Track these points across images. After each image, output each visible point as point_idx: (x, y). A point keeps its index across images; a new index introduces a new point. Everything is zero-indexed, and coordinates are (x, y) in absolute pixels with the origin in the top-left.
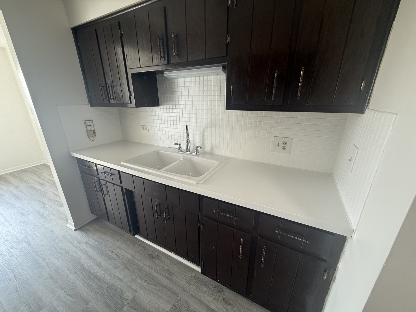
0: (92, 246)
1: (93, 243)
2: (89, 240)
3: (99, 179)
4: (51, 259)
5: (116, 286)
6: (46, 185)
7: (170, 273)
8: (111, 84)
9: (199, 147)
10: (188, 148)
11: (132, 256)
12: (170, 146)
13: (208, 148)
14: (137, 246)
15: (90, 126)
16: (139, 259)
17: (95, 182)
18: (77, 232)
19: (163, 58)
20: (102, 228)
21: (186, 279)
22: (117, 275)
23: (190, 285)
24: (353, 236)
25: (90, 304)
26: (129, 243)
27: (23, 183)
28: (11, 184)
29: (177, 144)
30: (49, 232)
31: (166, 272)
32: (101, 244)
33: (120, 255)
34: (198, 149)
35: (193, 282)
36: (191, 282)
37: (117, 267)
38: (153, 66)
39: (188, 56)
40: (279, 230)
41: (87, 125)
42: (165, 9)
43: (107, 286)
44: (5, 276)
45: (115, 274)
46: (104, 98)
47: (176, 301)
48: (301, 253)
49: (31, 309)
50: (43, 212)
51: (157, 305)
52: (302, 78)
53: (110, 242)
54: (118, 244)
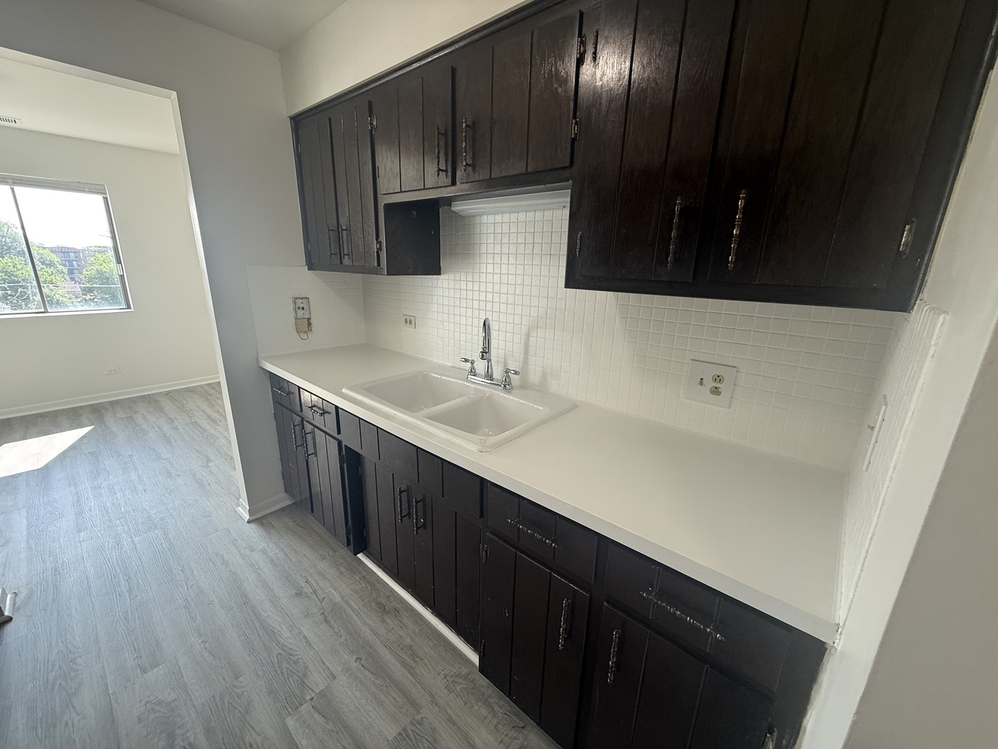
0: (272, 561)
1: (275, 554)
2: (270, 546)
3: (303, 419)
4: (195, 572)
5: (297, 655)
6: (219, 423)
7: (414, 655)
8: (346, 227)
9: (512, 372)
10: (488, 372)
11: (342, 598)
12: (456, 365)
13: (534, 377)
14: (358, 579)
15: (303, 309)
16: (356, 607)
17: (294, 426)
18: (252, 526)
19: (444, 173)
20: (298, 527)
21: (445, 677)
22: (305, 633)
23: (451, 693)
24: (837, 641)
25: (241, 679)
26: (343, 570)
27: (184, 414)
28: (164, 412)
29: (466, 360)
30: (204, 517)
31: (405, 649)
32: (290, 560)
33: (320, 592)
34: (509, 376)
35: (458, 689)
36: (455, 688)
37: (308, 615)
38: (424, 189)
39: (493, 167)
40: (652, 592)
41: (297, 306)
42: (454, 71)
43: (280, 651)
44: (114, 585)
45: (302, 628)
46: (331, 254)
47: (412, 723)
48: (706, 666)
49: (140, 661)
50: (202, 476)
51: (370, 719)
52: (741, 216)
53: (308, 558)
54: (322, 565)
